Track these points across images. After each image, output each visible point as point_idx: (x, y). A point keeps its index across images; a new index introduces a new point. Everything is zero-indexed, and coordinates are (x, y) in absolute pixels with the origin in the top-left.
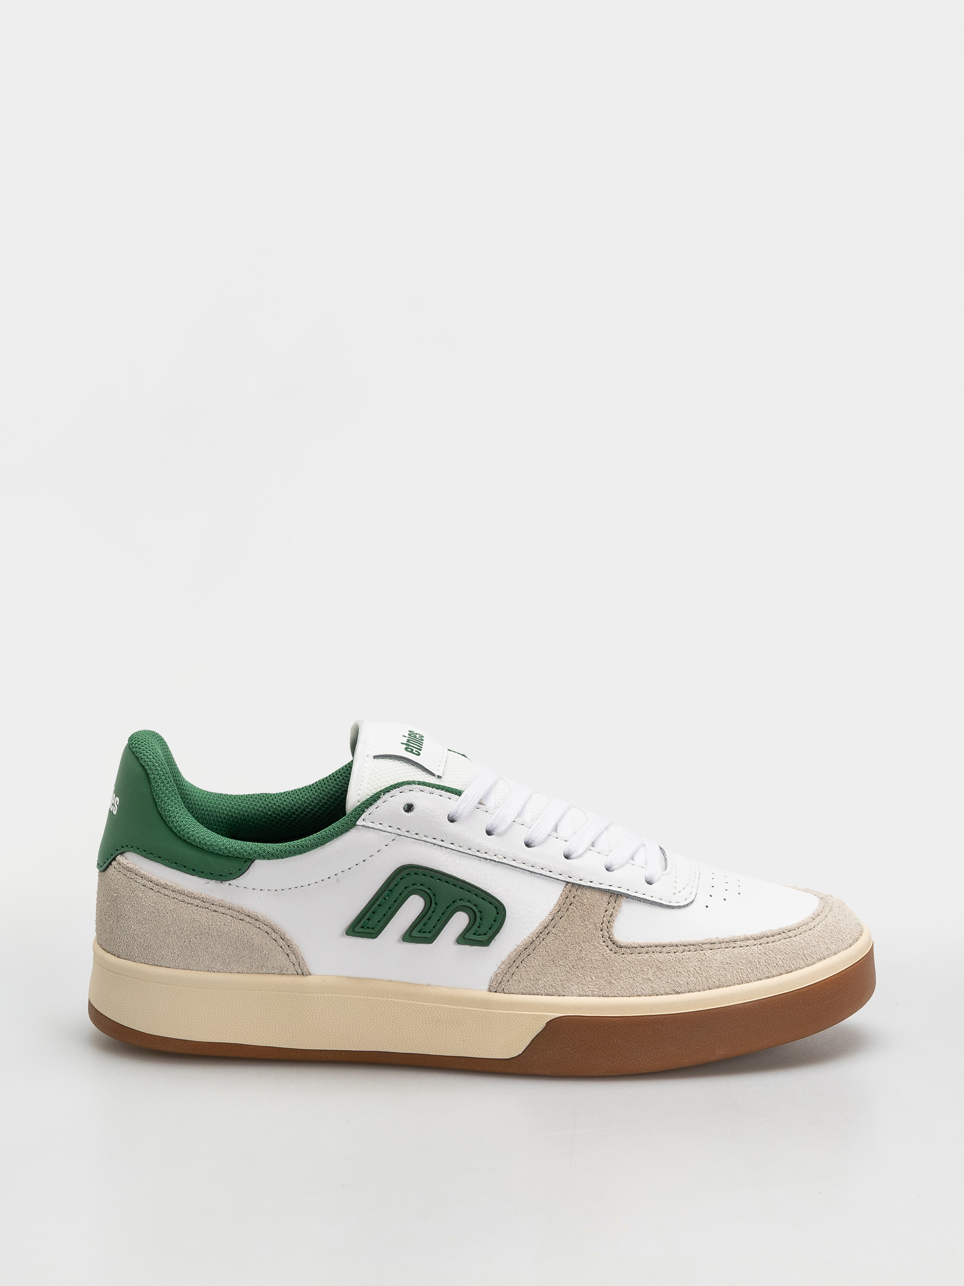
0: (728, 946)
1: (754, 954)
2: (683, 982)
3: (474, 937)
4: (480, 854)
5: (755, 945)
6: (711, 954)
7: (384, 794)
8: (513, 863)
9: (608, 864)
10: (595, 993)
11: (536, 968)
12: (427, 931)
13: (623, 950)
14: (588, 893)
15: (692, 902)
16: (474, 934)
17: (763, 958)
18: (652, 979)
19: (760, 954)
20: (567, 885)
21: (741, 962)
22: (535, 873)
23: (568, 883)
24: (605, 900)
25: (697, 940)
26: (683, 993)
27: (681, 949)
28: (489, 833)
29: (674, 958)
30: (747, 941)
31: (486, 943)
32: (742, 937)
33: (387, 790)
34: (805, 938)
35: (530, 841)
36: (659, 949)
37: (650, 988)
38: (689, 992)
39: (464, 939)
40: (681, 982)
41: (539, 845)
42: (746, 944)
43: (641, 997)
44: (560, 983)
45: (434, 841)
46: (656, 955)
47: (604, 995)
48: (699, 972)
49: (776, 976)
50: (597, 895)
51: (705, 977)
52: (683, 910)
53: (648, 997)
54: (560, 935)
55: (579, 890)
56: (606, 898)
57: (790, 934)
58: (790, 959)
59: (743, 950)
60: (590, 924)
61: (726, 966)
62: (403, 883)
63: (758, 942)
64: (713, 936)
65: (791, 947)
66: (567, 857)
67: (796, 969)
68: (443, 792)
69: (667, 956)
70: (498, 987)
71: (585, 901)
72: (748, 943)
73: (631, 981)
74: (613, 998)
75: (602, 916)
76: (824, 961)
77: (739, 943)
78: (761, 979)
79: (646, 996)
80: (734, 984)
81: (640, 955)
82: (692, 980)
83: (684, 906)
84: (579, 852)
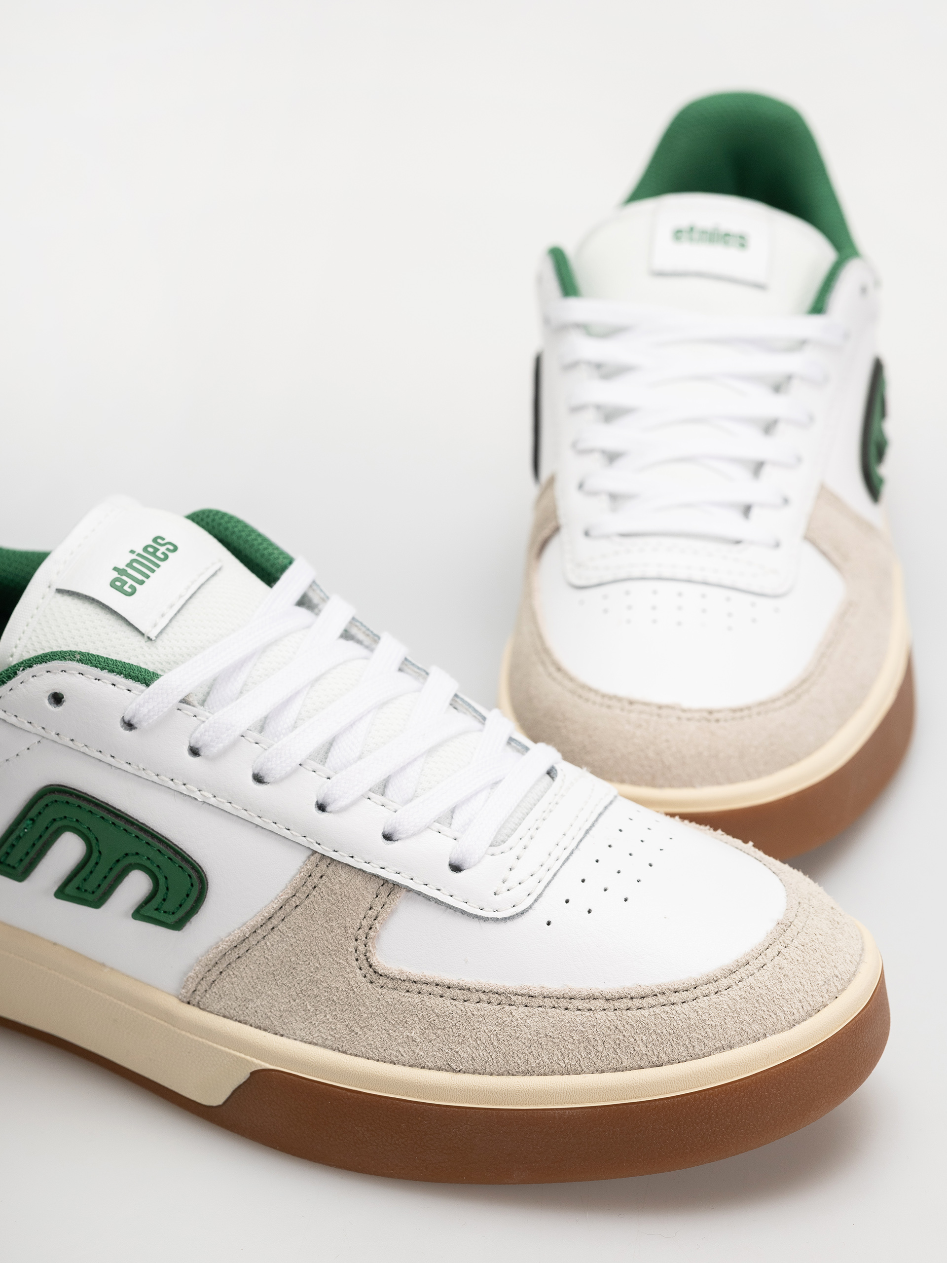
0: (556, 1006)
1: (598, 1028)
2: (465, 1055)
3: (156, 915)
4: (174, 785)
5: (604, 1010)
6: (523, 1015)
7: (23, 670)
8: (227, 807)
9: (388, 830)
10: (327, 1042)
11: (247, 982)
12: (90, 890)
13: (382, 981)
14: (344, 874)
15: (523, 913)
16: (157, 909)
17: (612, 1036)
18: (418, 1040)
19: (609, 1028)
20: (312, 855)
21: (572, 1037)
22: (263, 828)
23: (315, 852)
24: (371, 890)
25: (507, 985)
26: (464, 1072)
27: (475, 997)
28: (194, 752)
29: (459, 1012)
30: (593, 1002)
31: (178, 925)
32: (584, 993)
33: (29, 664)
34: (699, 1010)
35: (261, 774)
36: (439, 990)
37: (411, 1053)
38: (474, 1073)
39: (141, 913)
40: (463, 1055)
41: (275, 782)
42: (588, 1006)
43: (397, 1065)
44: (278, 1014)
45: (98, 755)
46: (431, 1001)
47: (341, 1050)
48: (495, 1044)
49: (632, 1069)
50: (358, 881)
51: (504, 1054)
52: (502, 926)
53: (407, 1069)
54: (290, 935)
55: (331, 868)
56: (373, 887)
57: (674, 998)
58: (662, 1043)
59: (579, 1017)
60: (339, 927)
61: (543, 1041)
62: (50, 814)
63: (611, 1005)
64: (535, 984)
65: (668, 1022)
66: (322, 807)
67: (670, 1062)
68: (119, 679)
69: (449, 1004)
70: (191, 996)
71: (337, 887)
72: (593, 1004)
73: (385, 1036)
74: (352, 1057)
75: (362, 916)
76: (730, 1052)
77: (577, 1003)
78: (603, 1072)
79: (405, 1065)
80: (553, 1073)
81: (407, 994)
82: (481, 1054)
83: (505, 919)
84: (342, 803)
